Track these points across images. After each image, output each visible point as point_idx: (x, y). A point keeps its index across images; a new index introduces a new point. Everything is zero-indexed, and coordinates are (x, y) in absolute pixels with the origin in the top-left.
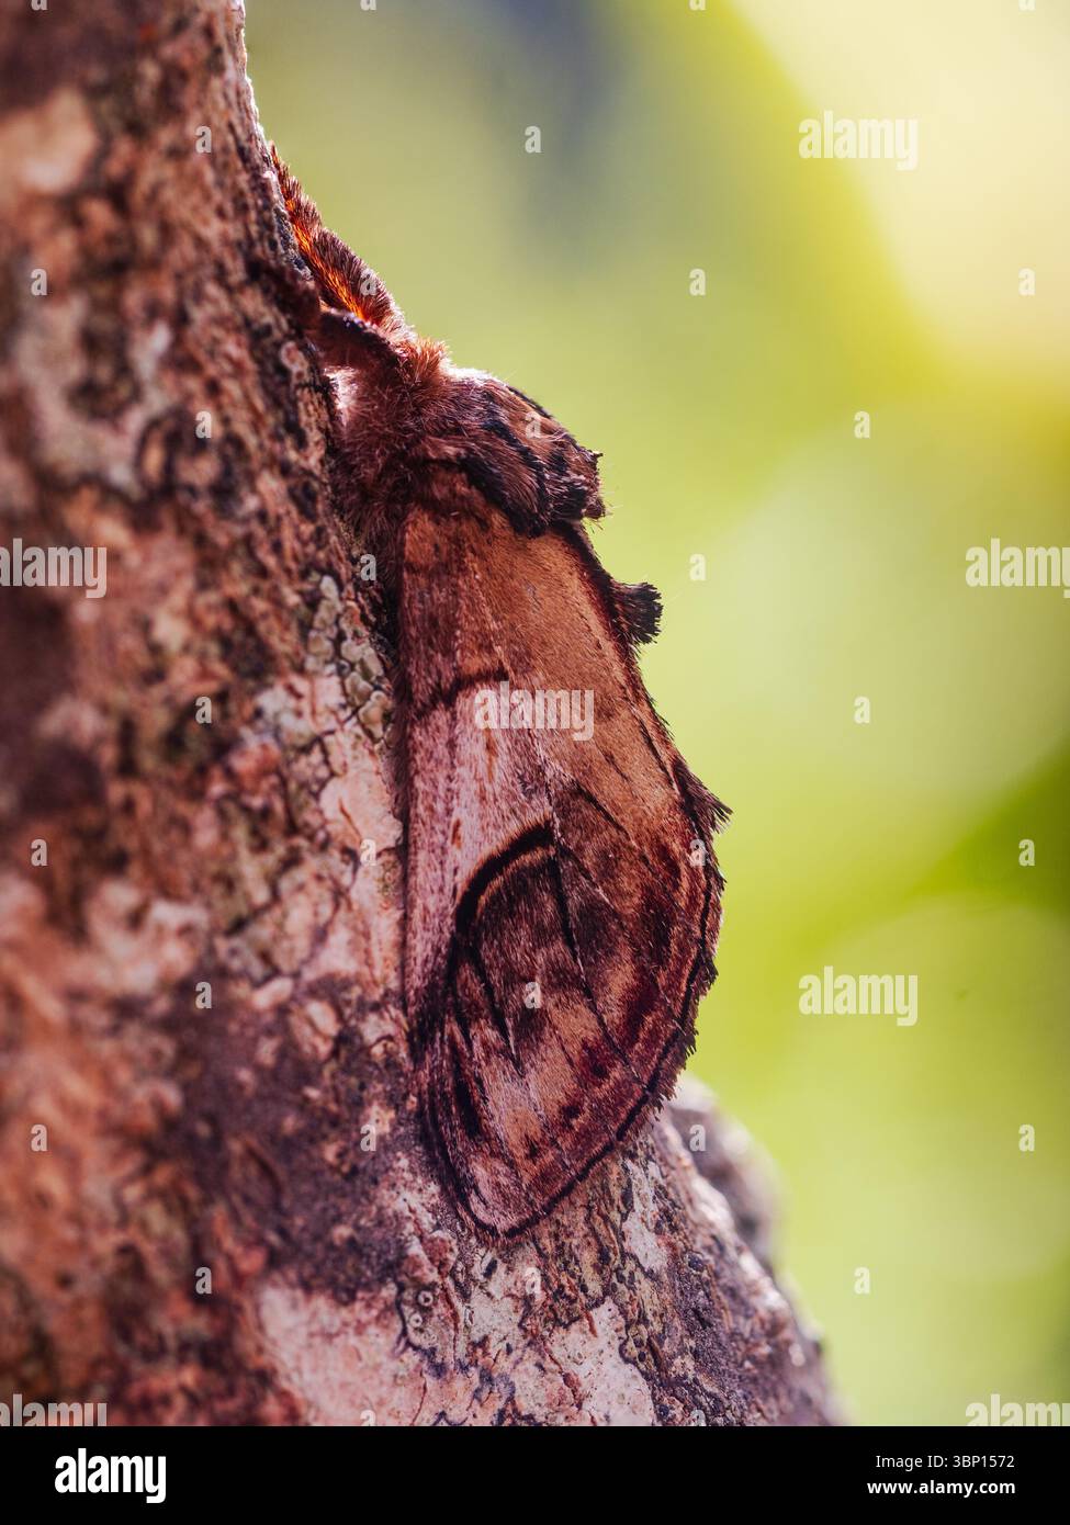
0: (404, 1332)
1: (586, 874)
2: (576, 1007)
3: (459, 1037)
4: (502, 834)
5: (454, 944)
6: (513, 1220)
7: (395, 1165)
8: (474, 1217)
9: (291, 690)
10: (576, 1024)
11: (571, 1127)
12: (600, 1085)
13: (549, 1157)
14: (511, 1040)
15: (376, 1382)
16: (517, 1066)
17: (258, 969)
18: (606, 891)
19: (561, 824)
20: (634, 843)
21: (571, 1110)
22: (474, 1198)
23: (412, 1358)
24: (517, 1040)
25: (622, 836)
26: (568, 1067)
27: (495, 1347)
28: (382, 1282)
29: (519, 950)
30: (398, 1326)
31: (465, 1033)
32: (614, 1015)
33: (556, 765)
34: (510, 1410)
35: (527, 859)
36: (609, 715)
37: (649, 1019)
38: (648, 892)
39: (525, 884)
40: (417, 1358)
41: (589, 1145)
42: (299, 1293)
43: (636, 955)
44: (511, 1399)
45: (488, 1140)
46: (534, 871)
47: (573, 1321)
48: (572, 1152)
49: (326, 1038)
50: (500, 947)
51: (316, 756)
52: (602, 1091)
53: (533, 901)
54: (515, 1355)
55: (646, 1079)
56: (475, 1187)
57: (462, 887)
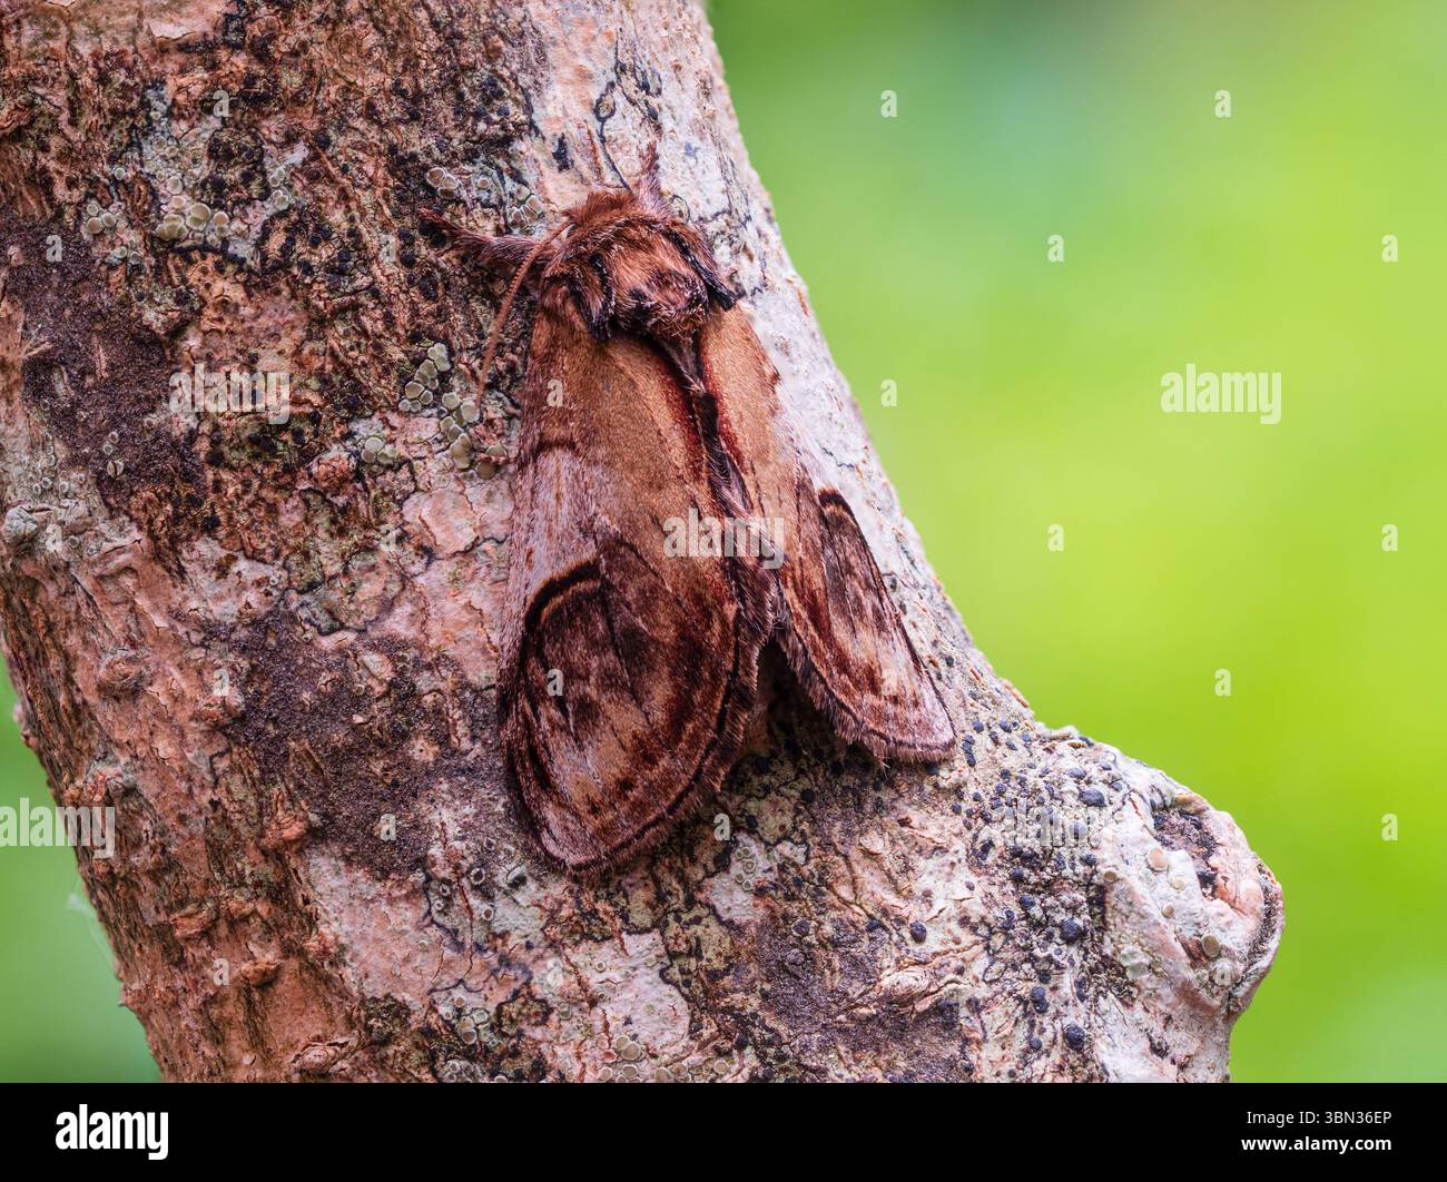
0: (429, 913)
1: (628, 606)
2: (628, 705)
3: (528, 710)
4: (563, 565)
5: (524, 640)
6: (581, 858)
7: (436, 787)
8: (544, 849)
9: (386, 421)
10: (626, 719)
11: (626, 798)
12: (651, 770)
13: (609, 816)
14: (571, 722)
15: (402, 944)
16: (576, 741)
17: (324, 621)
18: (644, 620)
19: (607, 564)
20: (669, 588)
21: (625, 784)
22: (545, 835)
23: (434, 932)
24: (576, 722)
25: (659, 582)
26: (621, 751)
27: (515, 940)
28: (412, 869)
29: (577, 655)
30: (425, 907)
31: (534, 710)
32: (659, 716)
33: (605, 519)
34: (525, 991)
35: (581, 586)
36: (660, 488)
37: (690, 726)
38: (682, 627)
39: (581, 604)
40: (439, 933)
41: (644, 813)
42: (341, 864)
43: (672, 675)
44: (527, 984)
45: (557, 794)
46: (589, 597)
47: (605, 938)
48: (628, 817)
49: (381, 682)
50: (562, 649)
51: (404, 474)
52: (654, 774)
53: (587, 620)
54: (535, 952)
55: (692, 772)
56: (547, 826)
57: (530, 599)
